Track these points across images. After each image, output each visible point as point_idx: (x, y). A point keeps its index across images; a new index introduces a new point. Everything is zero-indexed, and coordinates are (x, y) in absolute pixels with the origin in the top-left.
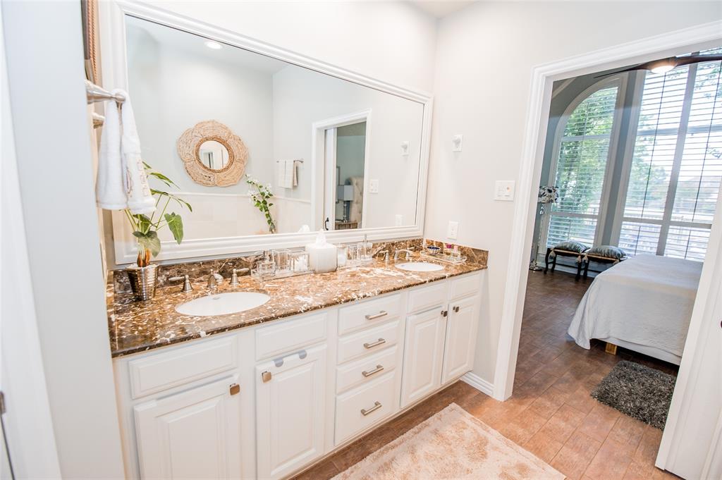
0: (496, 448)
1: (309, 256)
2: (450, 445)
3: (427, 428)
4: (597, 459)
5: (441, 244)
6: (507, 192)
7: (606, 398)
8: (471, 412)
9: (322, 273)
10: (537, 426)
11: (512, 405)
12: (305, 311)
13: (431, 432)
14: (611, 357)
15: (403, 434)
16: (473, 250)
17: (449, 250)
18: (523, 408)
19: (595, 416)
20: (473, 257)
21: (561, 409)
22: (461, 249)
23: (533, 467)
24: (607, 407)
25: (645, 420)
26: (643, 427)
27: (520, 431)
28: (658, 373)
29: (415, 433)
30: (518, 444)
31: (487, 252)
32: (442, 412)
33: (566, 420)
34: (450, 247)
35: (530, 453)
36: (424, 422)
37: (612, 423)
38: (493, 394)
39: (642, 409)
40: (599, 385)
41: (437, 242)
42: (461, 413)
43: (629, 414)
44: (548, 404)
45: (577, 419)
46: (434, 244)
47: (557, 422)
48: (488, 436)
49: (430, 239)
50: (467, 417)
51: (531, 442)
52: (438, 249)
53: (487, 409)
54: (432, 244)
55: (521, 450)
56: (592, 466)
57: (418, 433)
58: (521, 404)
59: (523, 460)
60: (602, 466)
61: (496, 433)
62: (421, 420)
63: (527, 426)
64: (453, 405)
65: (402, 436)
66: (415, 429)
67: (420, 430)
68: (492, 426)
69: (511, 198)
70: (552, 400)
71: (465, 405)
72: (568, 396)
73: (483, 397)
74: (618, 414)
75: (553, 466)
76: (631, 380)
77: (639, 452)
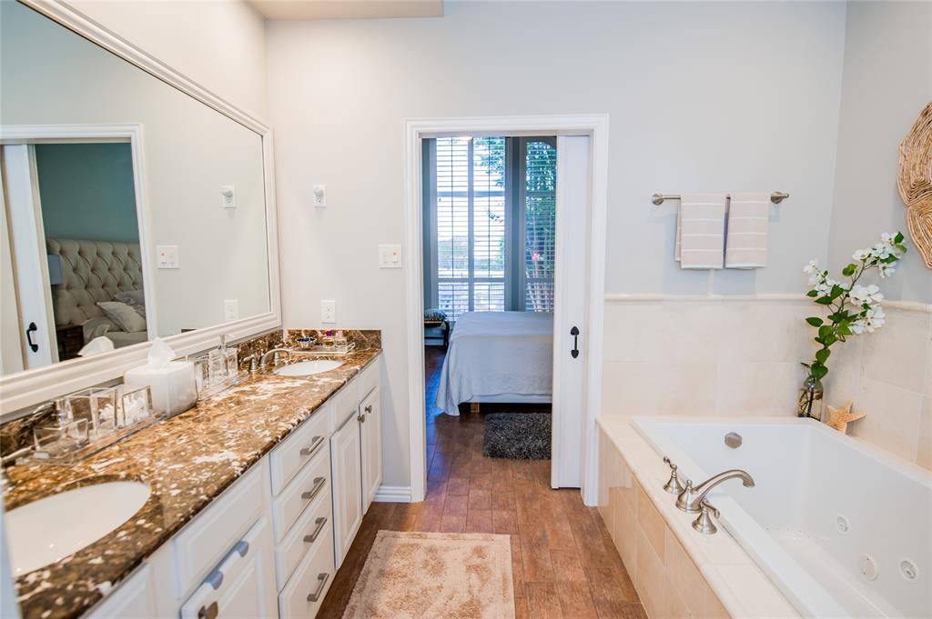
0: (447, 549)
1: (149, 392)
2: (405, 576)
3: (370, 576)
4: (519, 507)
5: (313, 333)
6: (395, 258)
7: (496, 453)
8: (402, 530)
9: (178, 413)
10: (463, 506)
11: (432, 499)
12: (242, 472)
13: (377, 578)
14: (477, 416)
15: (348, 603)
16: (362, 331)
17: (331, 339)
18: (443, 496)
19: (497, 472)
20: (364, 341)
21: (471, 480)
22: (345, 334)
23: (484, 544)
24: (499, 459)
25: (527, 457)
26: (528, 463)
27: (454, 520)
28: (514, 415)
29: (361, 591)
30: (462, 532)
31: (380, 331)
32: (374, 549)
33: (481, 487)
34: (330, 333)
35: (474, 534)
36: (362, 572)
37: (510, 472)
38: (411, 499)
39: (521, 449)
40: (485, 444)
41: (306, 331)
42: (394, 536)
43: (516, 457)
44: (459, 481)
45: (487, 482)
46: (303, 335)
47: (476, 493)
48: (434, 542)
49: (294, 328)
50: (403, 537)
51: (469, 523)
52: (312, 341)
53: (414, 517)
54: (299, 335)
55: (467, 536)
56: (519, 514)
57: (364, 588)
58: (439, 493)
59: (475, 544)
60: (524, 510)
61: (438, 535)
62: (356, 571)
63: (456, 511)
64: (381, 533)
65: (348, 606)
66: (358, 586)
67: (364, 581)
68: (429, 530)
69: (399, 265)
70: (459, 476)
71: (391, 526)
72: (469, 465)
73: (402, 508)
74: (509, 462)
75: (497, 533)
76: (502, 429)
77: (538, 484)
